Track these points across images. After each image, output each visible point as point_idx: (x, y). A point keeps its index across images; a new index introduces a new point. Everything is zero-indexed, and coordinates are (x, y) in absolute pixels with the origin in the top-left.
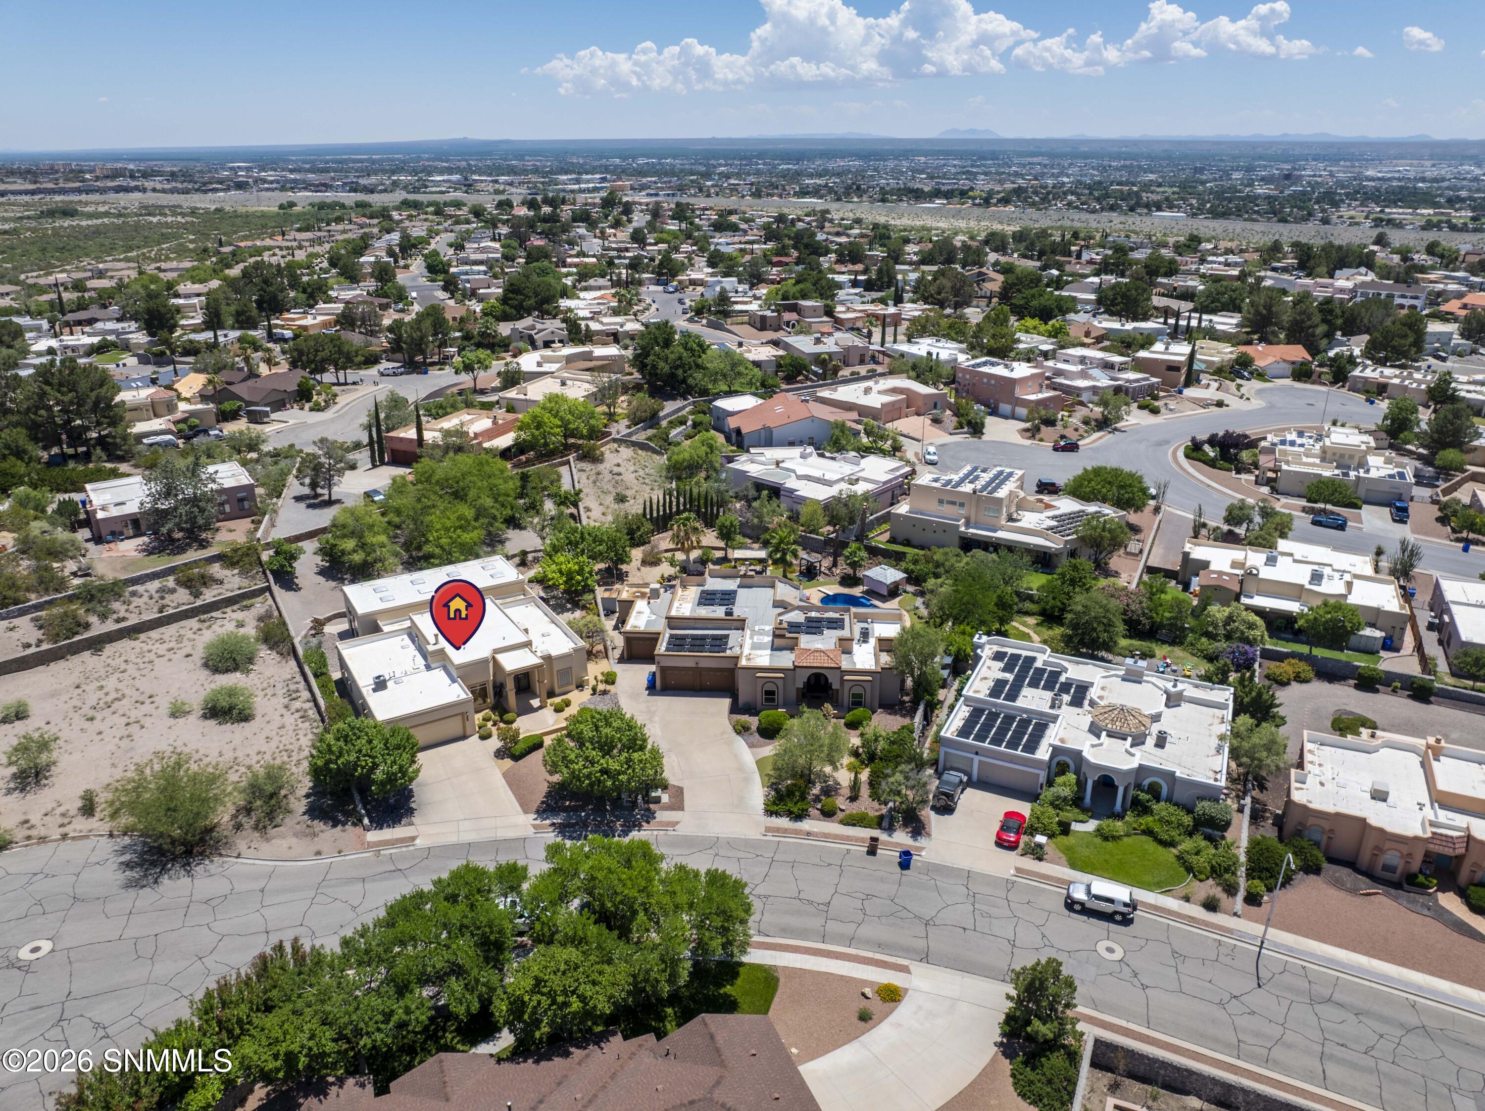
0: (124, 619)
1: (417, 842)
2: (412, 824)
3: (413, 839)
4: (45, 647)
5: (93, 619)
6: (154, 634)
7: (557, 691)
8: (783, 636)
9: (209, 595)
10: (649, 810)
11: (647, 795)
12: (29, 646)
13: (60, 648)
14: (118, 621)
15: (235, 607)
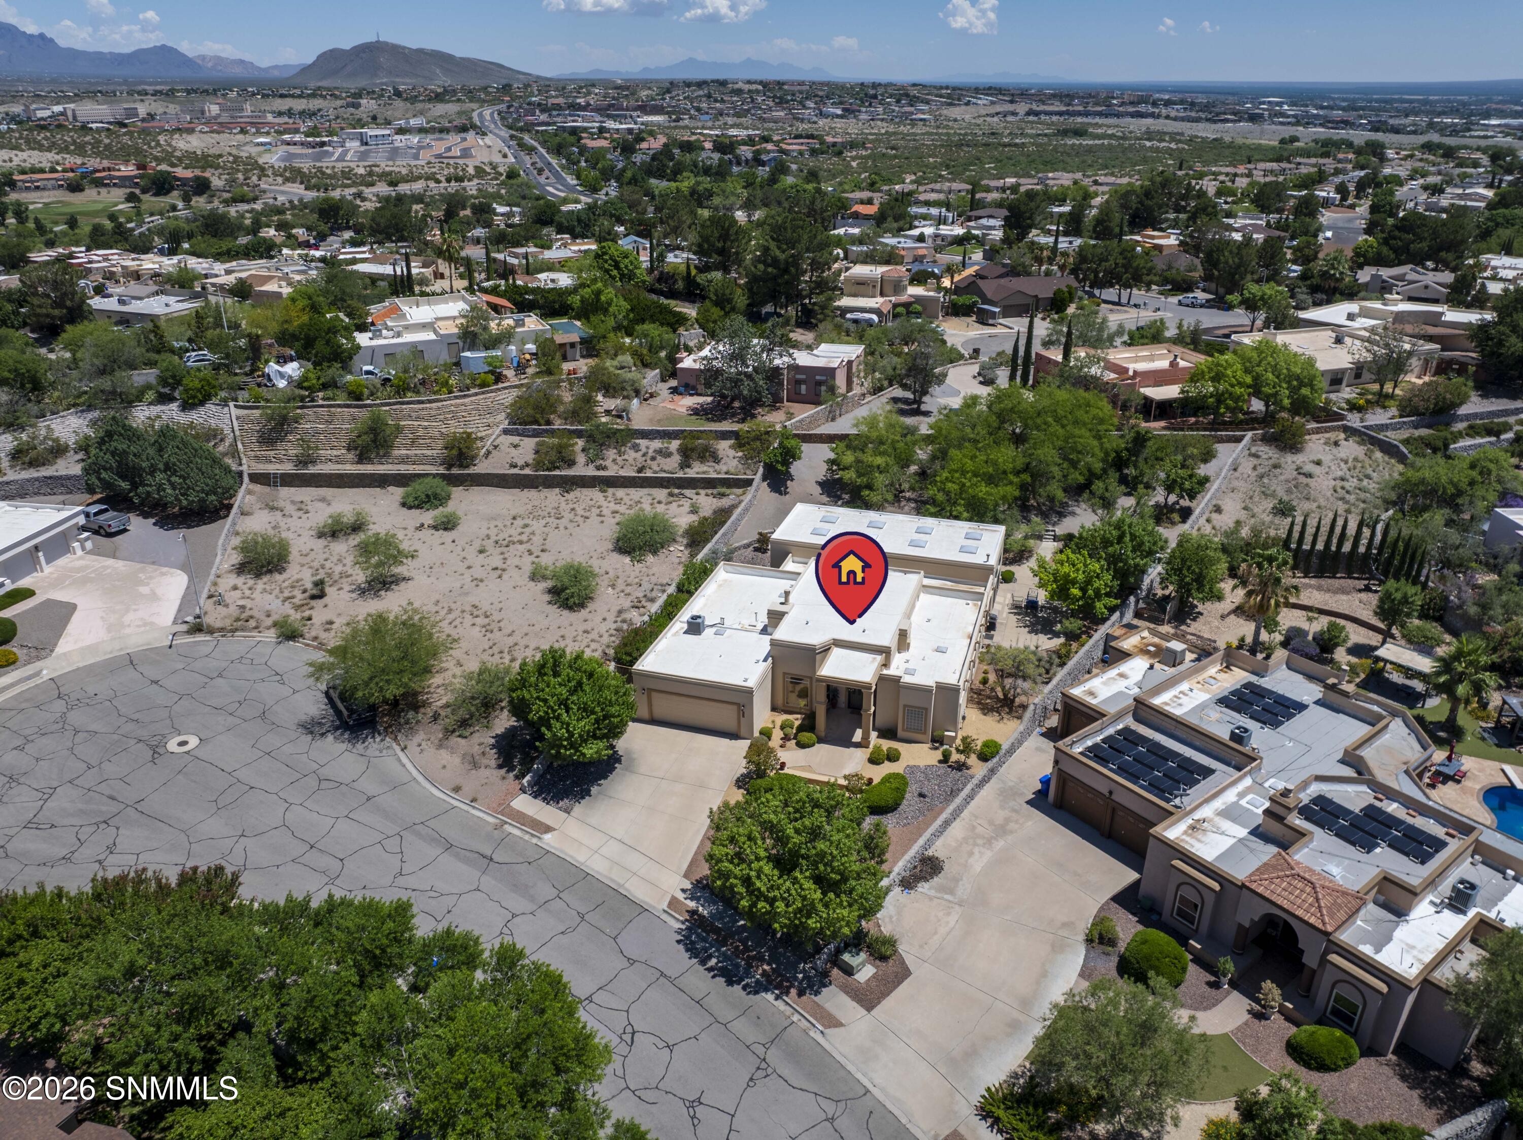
0: (604, 468)
1: (547, 837)
2: (568, 811)
3: (548, 829)
4: (527, 471)
5: (581, 459)
6: (621, 493)
7: (900, 733)
8: (1280, 819)
9: (697, 470)
10: (825, 974)
11: (838, 952)
12: (515, 466)
13: (537, 476)
14: (598, 468)
15: (710, 491)
